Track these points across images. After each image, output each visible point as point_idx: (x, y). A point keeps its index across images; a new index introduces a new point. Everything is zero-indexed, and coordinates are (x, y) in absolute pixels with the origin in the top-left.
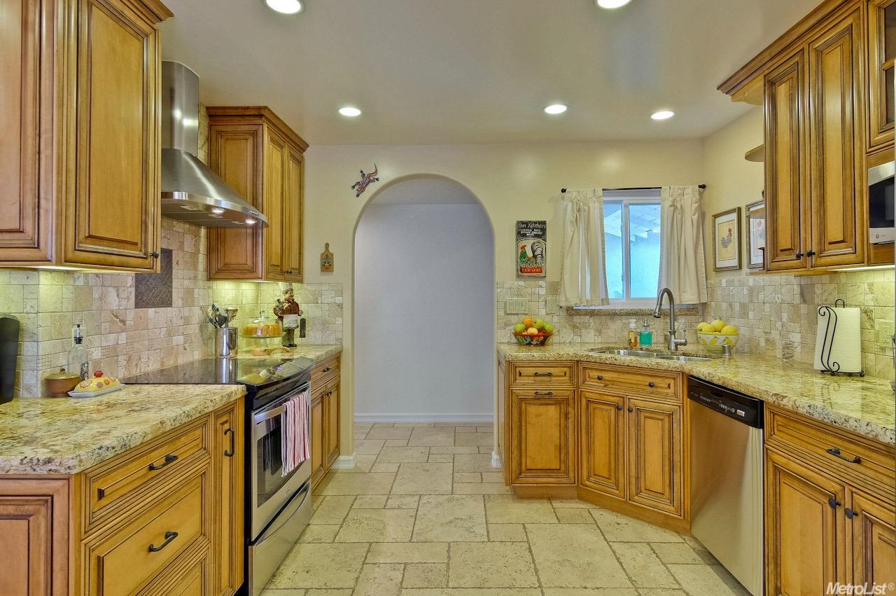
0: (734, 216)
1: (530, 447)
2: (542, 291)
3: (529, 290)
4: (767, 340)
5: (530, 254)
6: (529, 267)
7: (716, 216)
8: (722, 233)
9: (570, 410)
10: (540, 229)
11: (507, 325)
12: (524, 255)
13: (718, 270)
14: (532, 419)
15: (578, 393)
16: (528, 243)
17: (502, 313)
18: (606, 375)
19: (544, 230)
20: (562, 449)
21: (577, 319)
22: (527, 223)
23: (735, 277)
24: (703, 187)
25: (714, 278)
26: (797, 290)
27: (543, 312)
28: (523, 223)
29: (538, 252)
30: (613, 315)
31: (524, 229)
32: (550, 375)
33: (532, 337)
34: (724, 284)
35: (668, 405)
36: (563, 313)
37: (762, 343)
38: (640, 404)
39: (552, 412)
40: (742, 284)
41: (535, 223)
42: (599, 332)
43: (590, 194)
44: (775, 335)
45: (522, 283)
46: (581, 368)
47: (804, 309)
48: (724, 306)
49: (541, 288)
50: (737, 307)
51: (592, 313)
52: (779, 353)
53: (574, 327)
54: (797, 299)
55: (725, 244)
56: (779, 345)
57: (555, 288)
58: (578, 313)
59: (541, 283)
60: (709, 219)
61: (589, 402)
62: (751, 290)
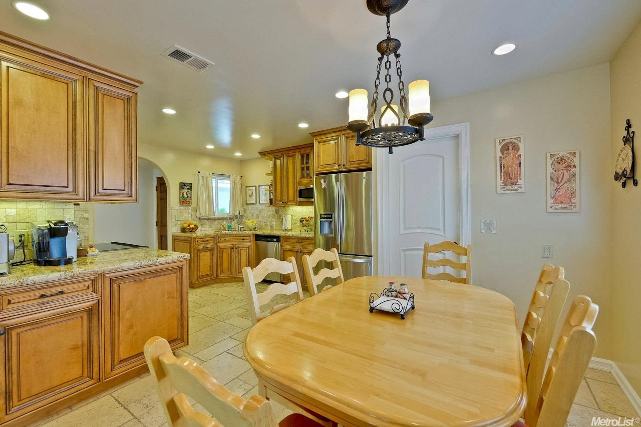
0: (254, 188)
1: (201, 268)
2: (190, 211)
3: (185, 211)
4: (265, 225)
5: (186, 196)
6: (185, 201)
7: (247, 187)
8: (249, 192)
9: (214, 252)
10: (189, 186)
11: (176, 225)
12: (183, 196)
13: (247, 204)
14: (201, 257)
15: (216, 246)
16: (185, 191)
17: (174, 220)
18: (227, 239)
19: (191, 187)
20: (212, 266)
21: (203, 221)
22: (185, 183)
23: (254, 206)
24: (241, 176)
25: (246, 207)
26: (274, 210)
27: (190, 219)
28: (183, 183)
29: (189, 195)
30: (215, 219)
31: (183, 186)
32: (207, 241)
33: (193, 228)
34: (250, 208)
35: (248, 244)
36: (198, 219)
37: (264, 225)
38: (239, 246)
39: (208, 254)
40: (257, 209)
41: (188, 183)
42: (210, 226)
43: (208, 175)
44: (268, 223)
45: (182, 208)
46: (217, 237)
47: (276, 215)
48: (250, 215)
49: (190, 210)
50: (255, 216)
51: (208, 219)
52: (269, 228)
53: (202, 224)
54: (274, 213)
55: (251, 196)
56: (269, 226)
57: (195, 210)
58: (204, 219)
59: (190, 208)
60: (244, 188)
61: (221, 248)
62: (260, 211)
